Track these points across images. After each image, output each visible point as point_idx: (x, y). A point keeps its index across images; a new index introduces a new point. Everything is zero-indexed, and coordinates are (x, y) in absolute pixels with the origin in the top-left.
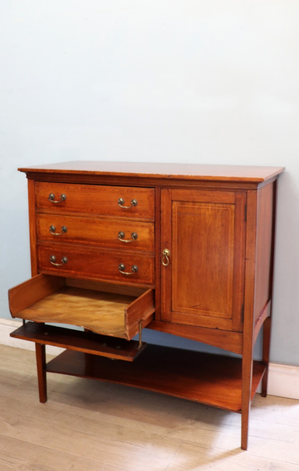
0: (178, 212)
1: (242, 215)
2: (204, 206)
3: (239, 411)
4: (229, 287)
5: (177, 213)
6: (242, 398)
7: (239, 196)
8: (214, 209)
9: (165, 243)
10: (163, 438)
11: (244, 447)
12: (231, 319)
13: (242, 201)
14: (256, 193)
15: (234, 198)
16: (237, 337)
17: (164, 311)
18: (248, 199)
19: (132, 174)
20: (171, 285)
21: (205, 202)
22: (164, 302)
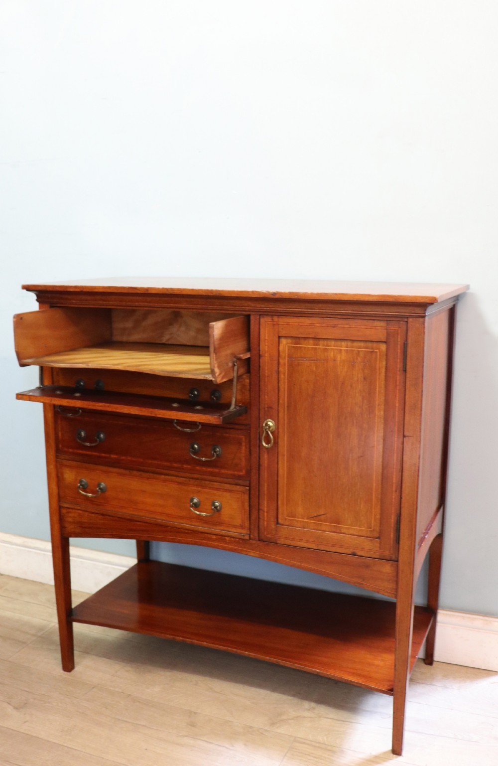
0: (290, 356)
1: (399, 360)
2: (334, 346)
3: (390, 691)
4: (374, 485)
5: (287, 357)
6: (395, 670)
7: (393, 327)
8: (352, 350)
9: (266, 409)
10: (262, 733)
11: (397, 750)
12: (378, 538)
13: (399, 336)
14: (423, 323)
15: (385, 331)
16: (387, 568)
17: (265, 523)
18: (410, 334)
19: (212, 291)
20: (277, 481)
21: (335, 340)
22: (266, 510)
